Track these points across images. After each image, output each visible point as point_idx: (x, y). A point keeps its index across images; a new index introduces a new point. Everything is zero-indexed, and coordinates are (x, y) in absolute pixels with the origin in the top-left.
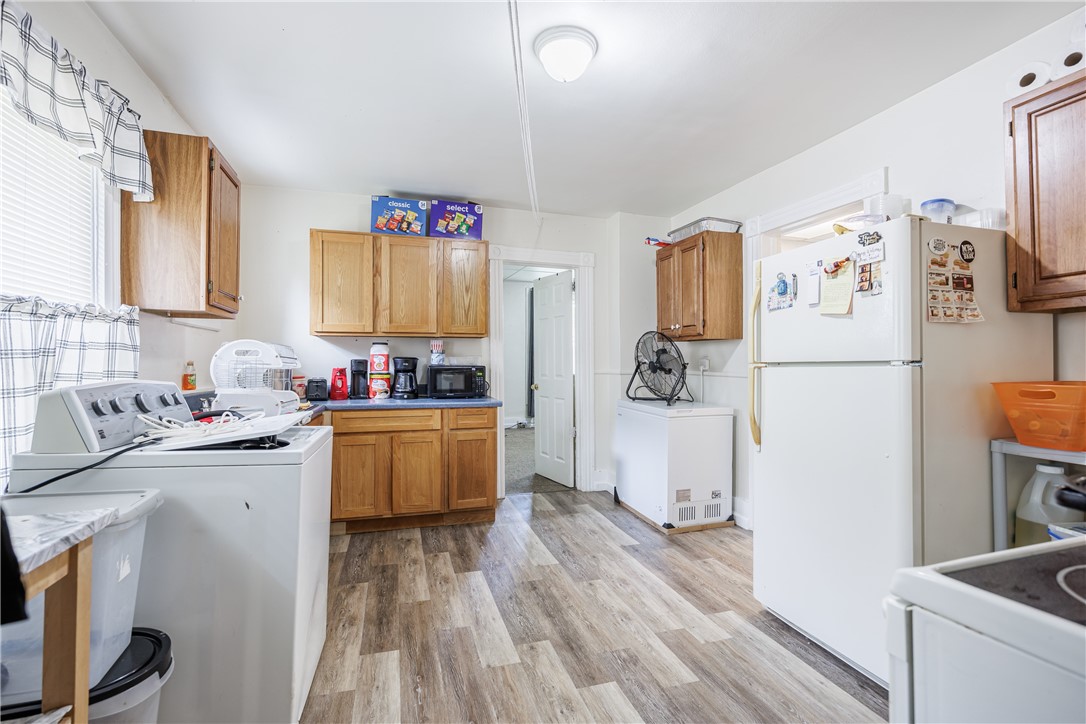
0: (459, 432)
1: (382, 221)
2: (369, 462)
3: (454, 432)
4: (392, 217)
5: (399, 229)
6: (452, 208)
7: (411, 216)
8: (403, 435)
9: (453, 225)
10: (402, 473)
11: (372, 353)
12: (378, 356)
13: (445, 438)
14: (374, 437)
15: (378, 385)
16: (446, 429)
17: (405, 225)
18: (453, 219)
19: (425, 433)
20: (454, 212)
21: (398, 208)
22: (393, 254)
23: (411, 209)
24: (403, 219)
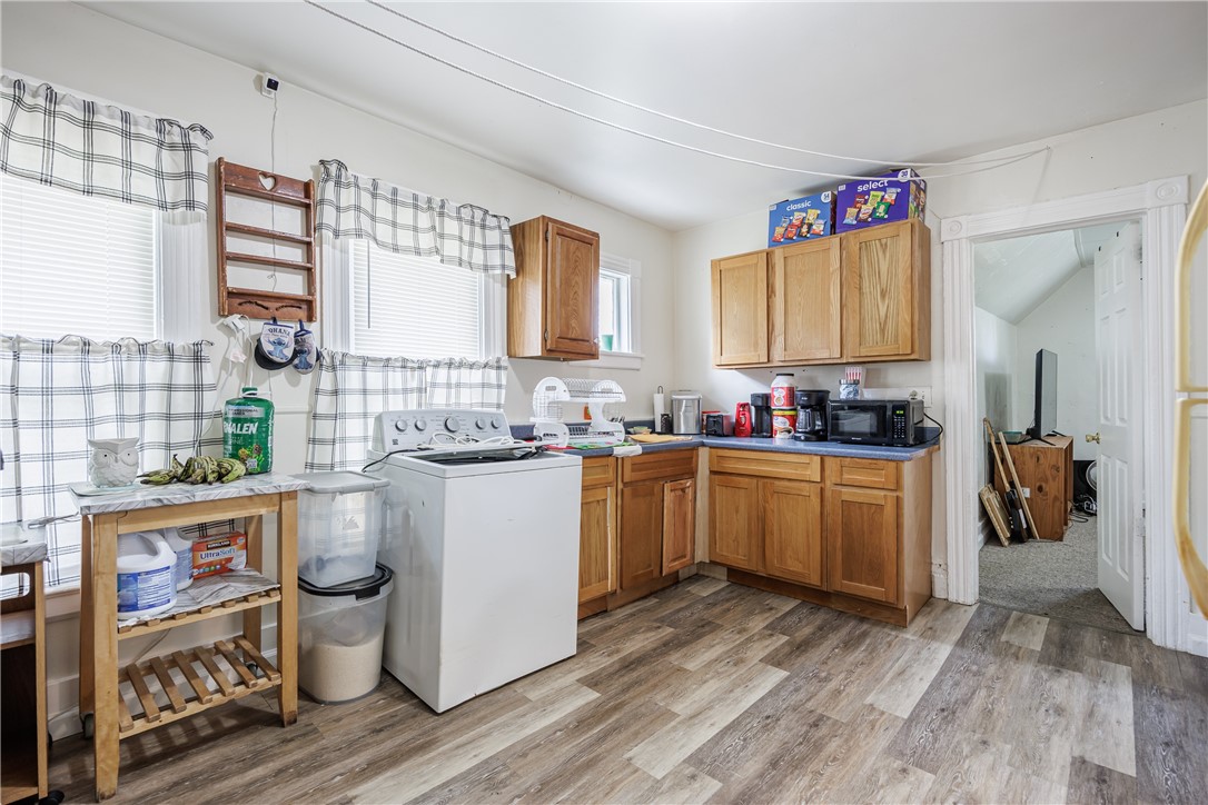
0: (844, 490)
1: (779, 231)
2: (743, 508)
3: (839, 488)
4: (791, 225)
5: (801, 234)
6: (865, 188)
7: (812, 215)
8: (777, 483)
9: (866, 209)
10: (776, 528)
11: (772, 386)
12: (779, 388)
13: (828, 494)
14: (747, 480)
15: (779, 423)
16: (828, 483)
17: (805, 229)
18: (866, 202)
19: (803, 484)
20: (868, 193)
21: (798, 210)
22: (788, 268)
23: (811, 208)
24: (802, 223)
